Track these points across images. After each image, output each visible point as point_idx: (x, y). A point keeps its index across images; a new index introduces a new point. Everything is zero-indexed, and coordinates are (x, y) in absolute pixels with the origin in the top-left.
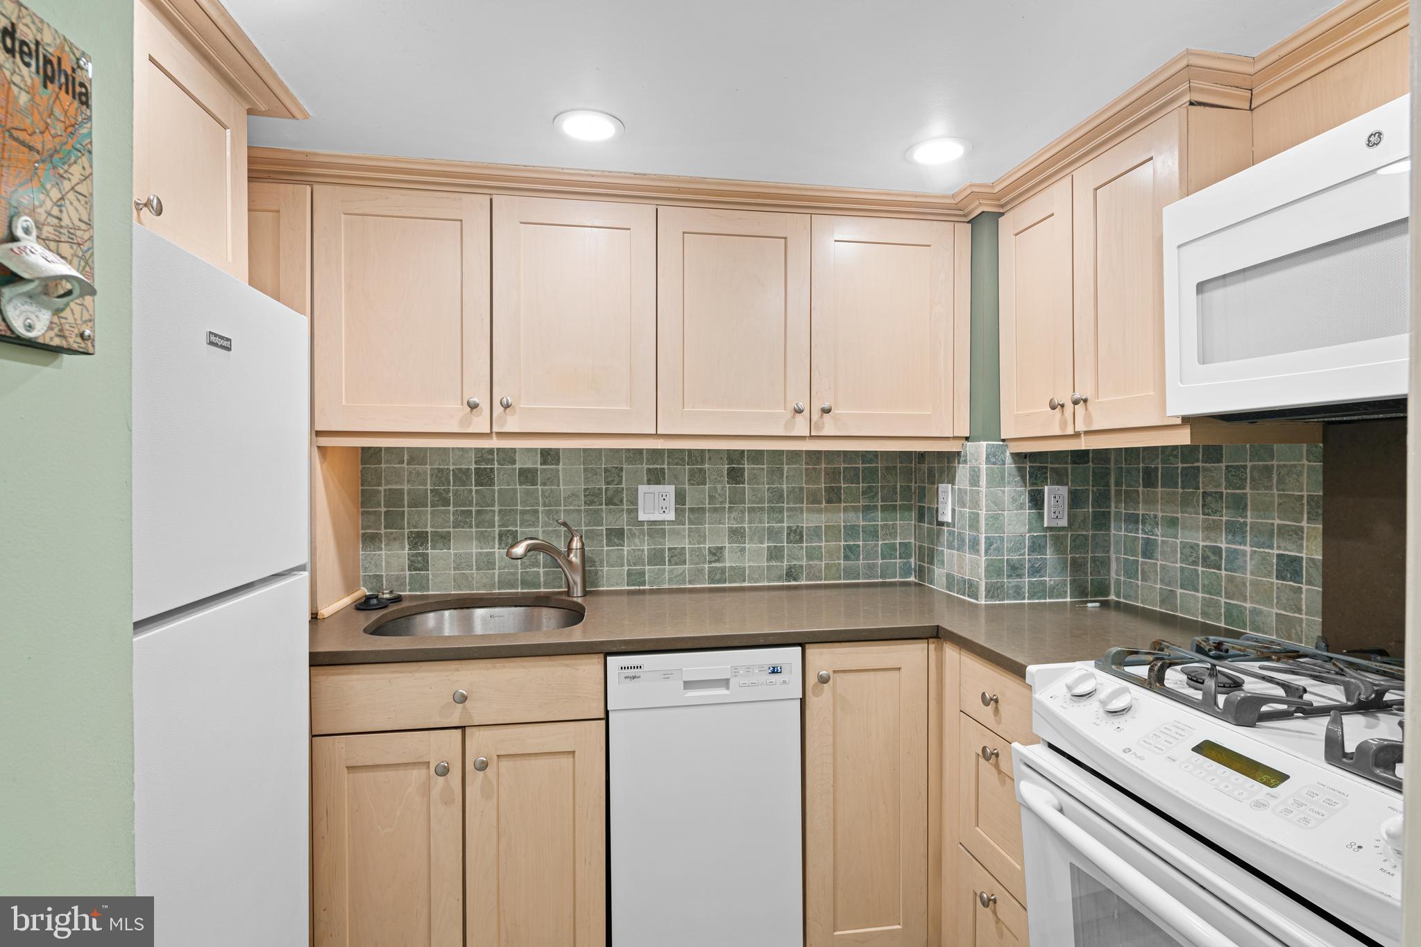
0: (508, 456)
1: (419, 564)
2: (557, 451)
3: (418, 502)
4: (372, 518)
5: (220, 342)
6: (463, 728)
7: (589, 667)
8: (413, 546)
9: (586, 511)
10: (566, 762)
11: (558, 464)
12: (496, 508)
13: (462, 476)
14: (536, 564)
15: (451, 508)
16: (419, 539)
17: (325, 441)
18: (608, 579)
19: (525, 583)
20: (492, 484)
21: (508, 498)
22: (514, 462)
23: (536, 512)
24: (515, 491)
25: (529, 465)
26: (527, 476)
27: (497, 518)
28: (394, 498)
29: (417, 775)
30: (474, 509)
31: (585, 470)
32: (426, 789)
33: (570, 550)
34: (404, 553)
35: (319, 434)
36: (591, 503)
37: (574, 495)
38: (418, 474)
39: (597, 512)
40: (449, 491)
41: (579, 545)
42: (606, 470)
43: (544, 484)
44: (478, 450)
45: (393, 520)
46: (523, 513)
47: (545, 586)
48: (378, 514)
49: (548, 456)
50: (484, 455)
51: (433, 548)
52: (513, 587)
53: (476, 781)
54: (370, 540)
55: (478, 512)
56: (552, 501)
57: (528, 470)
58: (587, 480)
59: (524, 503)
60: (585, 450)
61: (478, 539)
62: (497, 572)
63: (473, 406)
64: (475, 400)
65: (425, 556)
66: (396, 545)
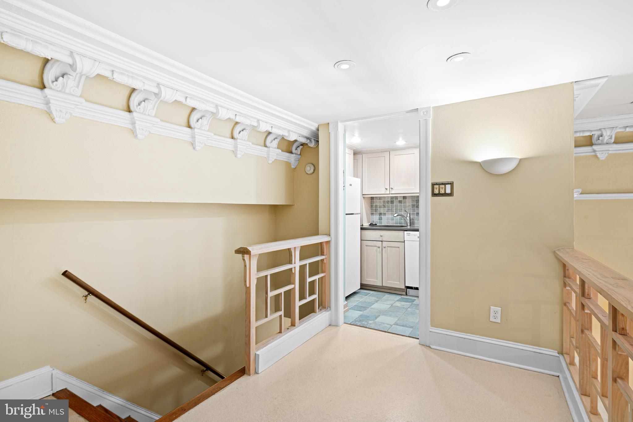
0: (396, 198)
1: (380, 219)
2: (406, 196)
3: (380, 207)
4: (372, 210)
5: (351, 185)
6: (382, 241)
7: (401, 233)
8: (379, 215)
9: (412, 209)
10: (398, 249)
11: (406, 199)
12: (394, 208)
13: (388, 202)
14: (402, 220)
15: (386, 208)
16: (380, 214)
17: (364, 196)
18: (417, 223)
19: (400, 223)
20: (393, 204)
21: (396, 206)
22: (398, 199)
23: (402, 209)
24: (398, 205)
25: (401, 200)
26: (400, 202)
27: (394, 210)
28: (376, 206)
29: (375, 248)
30: (390, 208)
31: (412, 200)
32: (377, 251)
33: (407, 216)
34: (378, 217)
35: (363, 195)
36: (413, 207)
37: (410, 206)
38: (380, 202)
39: (414, 209)
40: (385, 205)
41: (409, 215)
42: (416, 200)
43: (403, 203)
44: (391, 197)
45: (376, 210)
46: (399, 209)
47: (404, 224)
48: (373, 209)
49: (404, 198)
50: (392, 198)
51: (383, 216)
52: (397, 224)
53: (384, 250)
54: (372, 214)
55: (391, 209)
56: (405, 207)
57: (400, 201)
58: (412, 203)
59: (400, 207)
60: (412, 196)
61: (391, 215)
62: (394, 221)
63: (386, 189)
64: (387, 188)
65: (381, 217)
66: (376, 215)
